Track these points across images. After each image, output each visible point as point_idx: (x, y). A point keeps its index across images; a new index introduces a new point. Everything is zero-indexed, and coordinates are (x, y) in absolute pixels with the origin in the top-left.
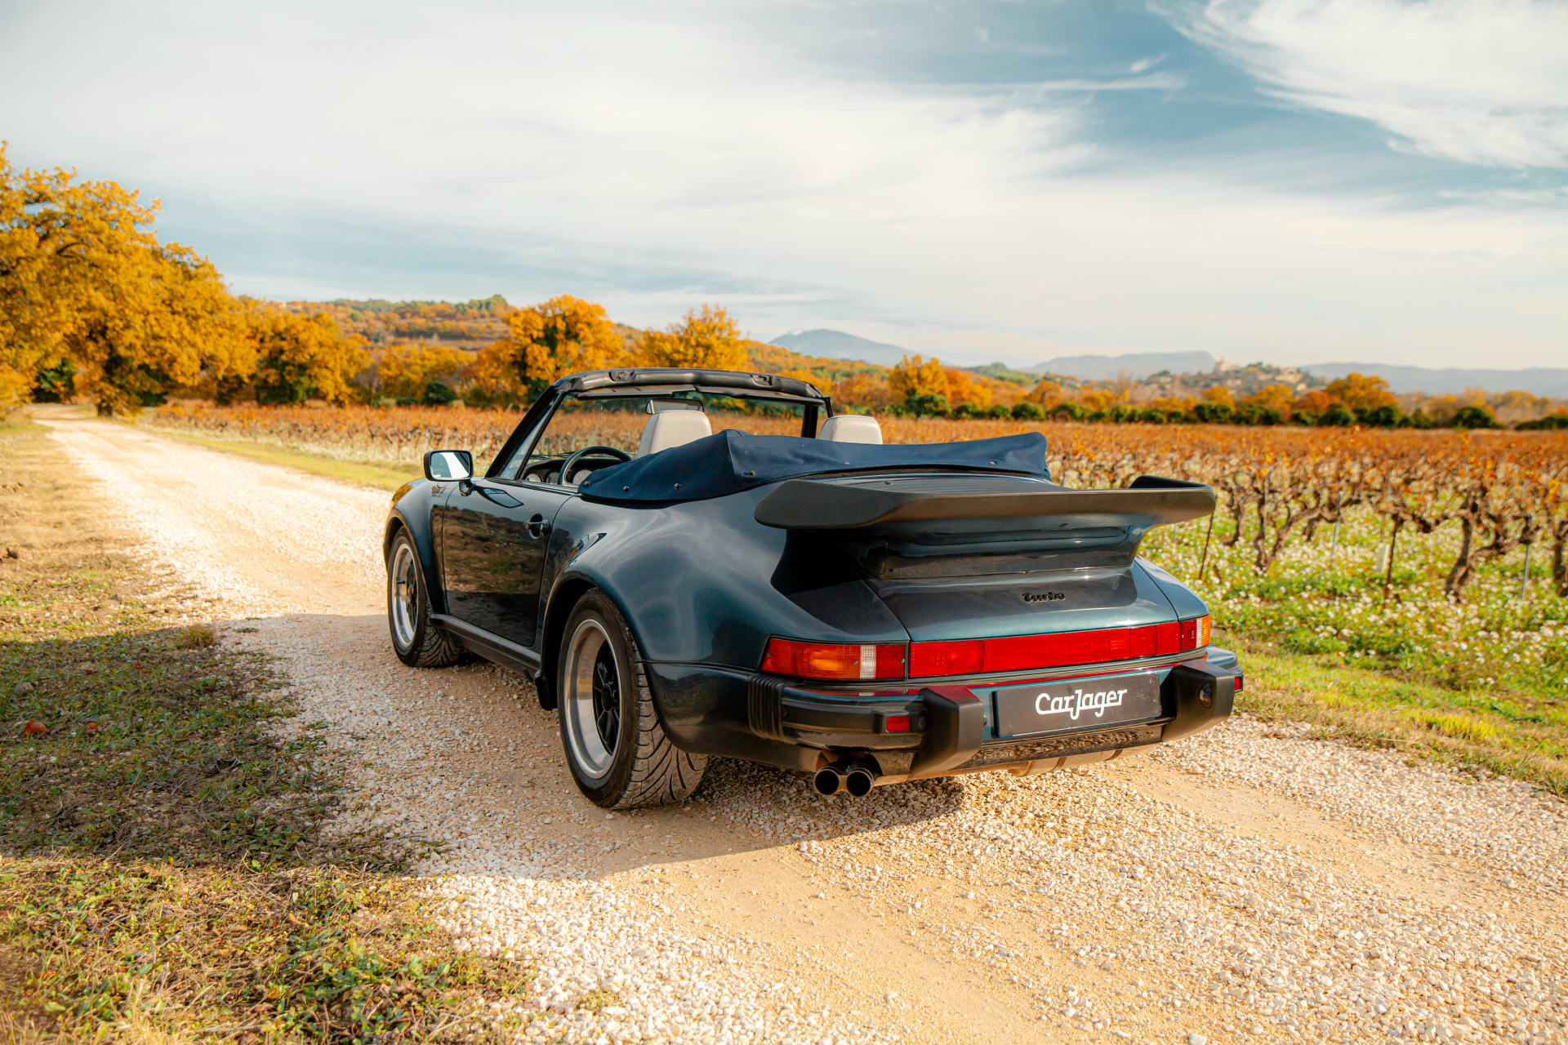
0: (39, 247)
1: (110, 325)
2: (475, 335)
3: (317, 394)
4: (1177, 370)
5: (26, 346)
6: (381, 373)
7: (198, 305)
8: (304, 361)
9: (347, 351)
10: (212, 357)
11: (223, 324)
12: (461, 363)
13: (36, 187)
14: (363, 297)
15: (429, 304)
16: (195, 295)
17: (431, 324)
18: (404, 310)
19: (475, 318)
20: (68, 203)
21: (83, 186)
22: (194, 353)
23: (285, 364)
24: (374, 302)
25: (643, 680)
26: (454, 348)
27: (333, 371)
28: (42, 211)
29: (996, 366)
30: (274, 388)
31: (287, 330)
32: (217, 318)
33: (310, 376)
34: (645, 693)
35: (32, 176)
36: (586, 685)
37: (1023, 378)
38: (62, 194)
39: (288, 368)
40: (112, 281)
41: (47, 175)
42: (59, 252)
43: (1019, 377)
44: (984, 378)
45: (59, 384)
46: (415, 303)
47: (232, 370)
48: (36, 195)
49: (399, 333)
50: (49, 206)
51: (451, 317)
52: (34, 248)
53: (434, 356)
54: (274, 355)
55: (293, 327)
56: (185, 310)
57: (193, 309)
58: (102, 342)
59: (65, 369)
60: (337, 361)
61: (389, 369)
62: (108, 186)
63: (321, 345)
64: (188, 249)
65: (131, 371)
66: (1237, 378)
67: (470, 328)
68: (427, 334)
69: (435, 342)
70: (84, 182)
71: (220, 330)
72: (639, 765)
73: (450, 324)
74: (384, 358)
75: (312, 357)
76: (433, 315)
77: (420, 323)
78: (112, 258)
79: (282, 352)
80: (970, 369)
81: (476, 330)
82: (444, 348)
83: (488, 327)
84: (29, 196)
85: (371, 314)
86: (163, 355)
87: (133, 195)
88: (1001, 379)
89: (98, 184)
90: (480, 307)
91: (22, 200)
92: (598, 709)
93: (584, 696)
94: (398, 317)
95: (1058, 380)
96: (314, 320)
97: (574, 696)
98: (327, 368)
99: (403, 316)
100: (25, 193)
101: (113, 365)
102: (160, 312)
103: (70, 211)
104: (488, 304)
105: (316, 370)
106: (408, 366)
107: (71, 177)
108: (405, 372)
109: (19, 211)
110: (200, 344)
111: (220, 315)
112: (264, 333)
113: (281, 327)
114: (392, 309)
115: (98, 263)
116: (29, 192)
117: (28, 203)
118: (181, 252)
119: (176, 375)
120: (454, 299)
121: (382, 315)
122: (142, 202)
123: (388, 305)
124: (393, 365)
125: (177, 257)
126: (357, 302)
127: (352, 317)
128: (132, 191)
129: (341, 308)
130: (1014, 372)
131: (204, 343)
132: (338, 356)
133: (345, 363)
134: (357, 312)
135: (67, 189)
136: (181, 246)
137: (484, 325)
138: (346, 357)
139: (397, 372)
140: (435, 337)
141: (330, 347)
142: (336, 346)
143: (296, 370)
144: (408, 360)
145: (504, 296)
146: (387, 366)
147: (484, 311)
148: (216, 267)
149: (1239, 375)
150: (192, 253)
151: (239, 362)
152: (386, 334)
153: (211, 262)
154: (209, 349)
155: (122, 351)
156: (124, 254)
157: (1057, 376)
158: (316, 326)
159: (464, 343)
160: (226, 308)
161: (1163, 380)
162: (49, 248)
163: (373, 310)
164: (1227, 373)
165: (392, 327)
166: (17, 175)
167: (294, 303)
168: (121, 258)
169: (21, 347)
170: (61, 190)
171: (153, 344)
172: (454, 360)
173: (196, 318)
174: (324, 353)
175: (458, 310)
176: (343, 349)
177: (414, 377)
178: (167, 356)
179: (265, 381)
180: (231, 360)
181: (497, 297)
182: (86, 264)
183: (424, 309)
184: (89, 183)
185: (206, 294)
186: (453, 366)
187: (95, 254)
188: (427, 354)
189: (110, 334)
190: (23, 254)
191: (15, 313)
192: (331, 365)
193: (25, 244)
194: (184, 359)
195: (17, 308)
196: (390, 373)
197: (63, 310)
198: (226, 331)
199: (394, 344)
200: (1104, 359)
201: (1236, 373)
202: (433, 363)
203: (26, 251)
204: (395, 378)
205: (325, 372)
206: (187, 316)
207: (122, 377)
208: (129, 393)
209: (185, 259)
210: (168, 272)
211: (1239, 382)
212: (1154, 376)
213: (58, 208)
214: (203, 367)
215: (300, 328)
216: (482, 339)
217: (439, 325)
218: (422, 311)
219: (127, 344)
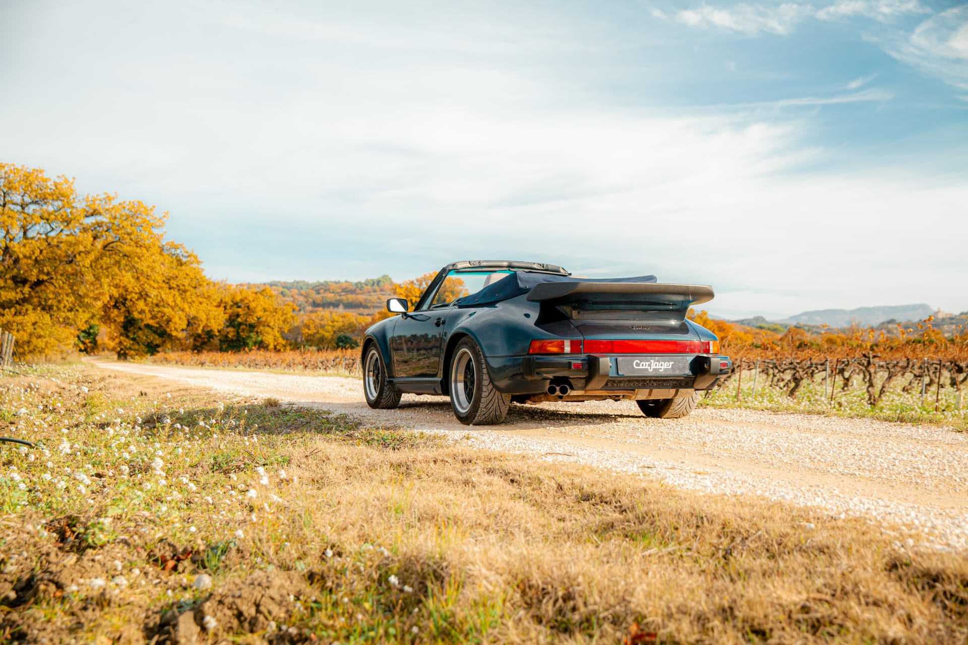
0: (92, 245)
1: (129, 297)
2: (369, 305)
3: (262, 345)
4: (902, 318)
5: (81, 310)
6: (304, 332)
7: (186, 282)
8: (253, 321)
9: (283, 314)
10: (195, 318)
11: (202, 295)
12: (360, 323)
13: (92, 206)
14: (290, 280)
15: (336, 283)
16: (185, 276)
17: (338, 297)
18: (319, 288)
19: (369, 292)
20: (111, 215)
21: (120, 204)
22: (183, 315)
23: (240, 324)
24: (298, 282)
25: (484, 366)
26: (354, 314)
27: (273, 329)
28: (94, 221)
29: (757, 319)
30: (232, 341)
31: (242, 300)
32: (198, 291)
33: (257, 332)
34: (485, 371)
35: (90, 199)
36: (461, 377)
37: (778, 327)
38: (107, 210)
39: (243, 327)
40: (137, 266)
41: (99, 198)
42: (105, 247)
43: (775, 327)
44: (748, 328)
45: (87, 341)
46: (326, 282)
47: (208, 326)
48: (91, 211)
49: (315, 304)
50: (99, 218)
51: (352, 292)
52: (90, 245)
53: (341, 319)
54: (233, 318)
55: (246, 298)
56: (177, 286)
57: (183, 285)
58: (123, 309)
59: (92, 331)
60: (276, 322)
61: (309, 329)
62: (136, 203)
63: (265, 310)
64: (180, 245)
65: (140, 329)
66: (952, 323)
67: (366, 300)
68: (336, 305)
69: (341, 310)
70: (121, 202)
71: (201, 300)
72: (483, 400)
73: (351, 297)
74: (305, 322)
75: (258, 319)
76: (339, 291)
77: (330, 296)
78: (138, 250)
79: (238, 316)
80: (737, 322)
81: (370, 301)
82: (348, 313)
83: (379, 298)
84: (87, 212)
85: (296, 291)
86: (162, 317)
87: (151, 209)
88: (761, 328)
89: (130, 203)
90: (373, 285)
91: (83, 215)
92: (466, 387)
93: (460, 382)
94: (314, 292)
95: (806, 328)
96: (261, 293)
97: (456, 381)
98: (269, 326)
99: (318, 293)
100: (85, 210)
101: (129, 325)
102: (162, 288)
103: (112, 221)
104: (379, 282)
105: (261, 328)
106: (323, 327)
107: (114, 198)
108: (321, 331)
109: (81, 222)
110: (187, 309)
111: (201, 288)
112: (226, 303)
113: (238, 299)
114: (310, 287)
115: (128, 254)
116: (87, 209)
117: (87, 216)
118: (176, 248)
119: (171, 331)
120: (354, 279)
121: (303, 292)
122: (157, 213)
123: (308, 285)
124: (312, 326)
125: (173, 251)
126: (285, 283)
127: (282, 293)
128: (151, 207)
129: (274, 287)
130: (771, 323)
131: (190, 308)
132: (276, 317)
133: (282, 323)
134: (285, 290)
135: (111, 206)
136: (176, 243)
137: (376, 297)
138: (282, 319)
139: (315, 331)
140: (341, 306)
141: (271, 312)
142: (275, 311)
143: (248, 328)
144: (322, 322)
145: (390, 276)
146: (308, 327)
147: (376, 287)
148: (199, 257)
149: (954, 321)
150: (183, 248)
151: (212, 321)
152: (306, 305)
153: (195, 253)
154: (193, 313)
155: (136, 315)
156: (145, 247)
157: (806, 326)
158: (262, 297)
159: (361, 310)
160: (205, 284)
161: (890, 326)
162: (99, 244)
163: (296, 288)
164: (943, 319)
165: (311, 300)
166: (81, 198)
167: (241, 285)
168: (144, 251)
169: (77, 311)
170: (107, 207)
171: (156, 309)
172: (355, 322)
173: (185, 291)
174: (267, 316)
175: (357, 287)
176: (280, 313)
177: (327, 334)
178: (165, 318)
179: (226, 336)
180: (207, 320)
181: (385, 277)
182: (121, 255)
183: (333, 287)
184: (124, 202)
185: (192, 275)
186: (355, 326)
187: (126, 249)
188: (336, 318)
189: (128, 303)
190: (83, 250)
191: (75, 288)
192: (271, 324)
193: (85, 242)
194: (176, 319)
195: (77, 285)
196: (310, 332)
197: (106, 286)
198: (204, 300)
199: (311, 312)
200: (843, 312)
201: (952, 319)
202: (340, 324)
203: (85, 247)
204: (313, 335)
205: (267, 329)
206: (179, 290)
207: (134, 333)
208: (138, 343)
209: (178, 251)
210: (167, 261)
211: (954, 327)
212: (883, 323)
213: (104, 219)
214: (189, 324)
215: (251, 299)
216: (374, 307)
217: (344, 298)
218: (332, 288)
219: (139, 310)
